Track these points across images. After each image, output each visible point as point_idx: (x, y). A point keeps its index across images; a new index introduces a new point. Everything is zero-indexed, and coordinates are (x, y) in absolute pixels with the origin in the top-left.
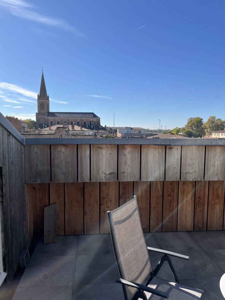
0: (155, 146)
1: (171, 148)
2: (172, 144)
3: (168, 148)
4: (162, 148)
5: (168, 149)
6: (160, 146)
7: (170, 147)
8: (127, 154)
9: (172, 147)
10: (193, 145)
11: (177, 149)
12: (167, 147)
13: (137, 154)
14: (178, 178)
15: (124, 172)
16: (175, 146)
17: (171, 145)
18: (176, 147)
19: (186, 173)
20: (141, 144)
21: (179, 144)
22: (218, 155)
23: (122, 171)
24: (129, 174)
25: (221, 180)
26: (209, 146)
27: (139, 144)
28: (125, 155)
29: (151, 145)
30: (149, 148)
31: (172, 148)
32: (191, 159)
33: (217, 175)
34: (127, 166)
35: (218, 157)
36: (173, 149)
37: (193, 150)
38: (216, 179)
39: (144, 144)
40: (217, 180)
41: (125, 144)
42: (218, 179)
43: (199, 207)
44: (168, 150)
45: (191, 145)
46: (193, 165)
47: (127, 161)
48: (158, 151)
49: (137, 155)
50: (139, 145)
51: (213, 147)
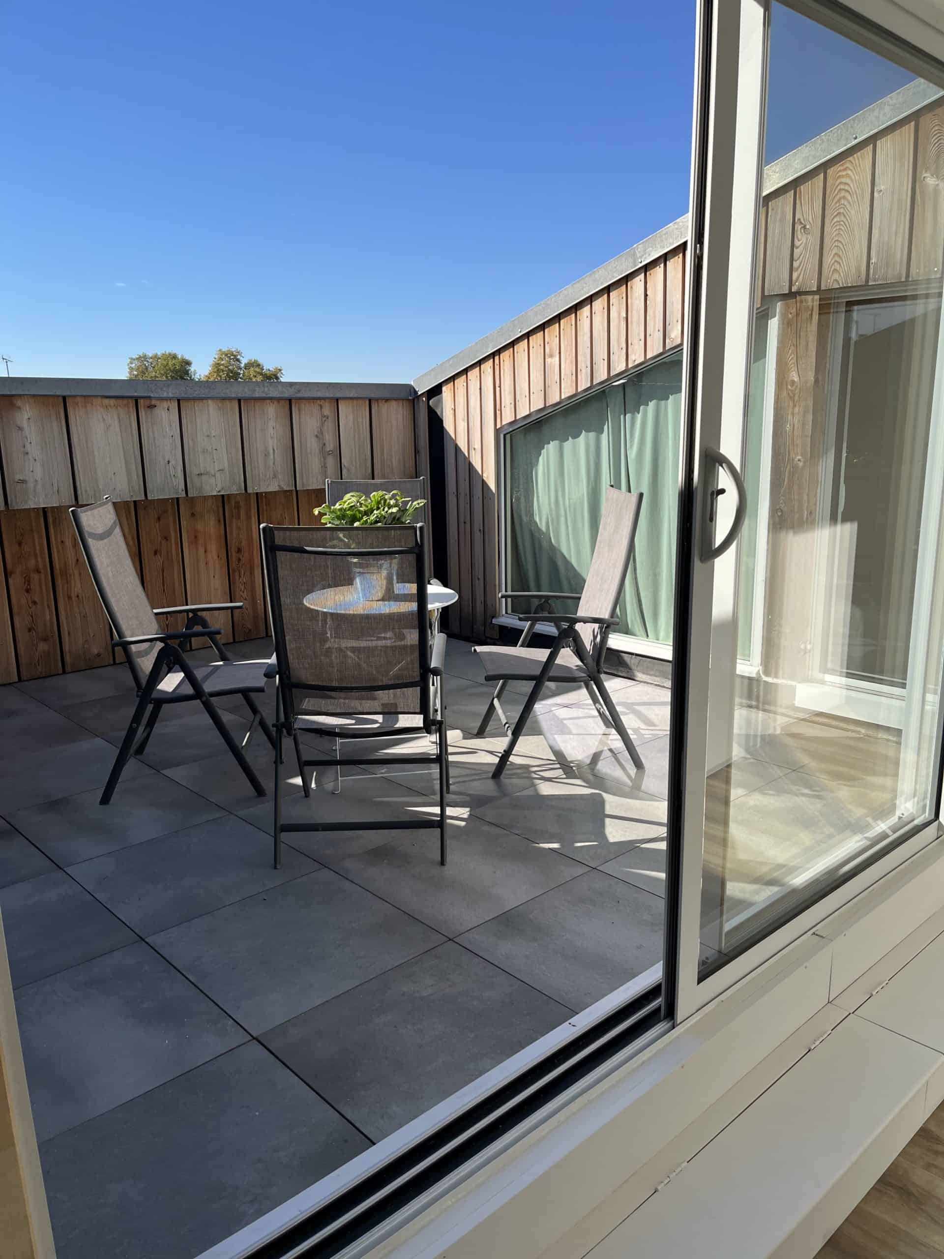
0: (106, 401)
1: (152, 407)
2: (152, 395)
3: (144, 407)
4: (128, 408)
5: (143, 409)
6: (120, 402)
7: (148, 403)
8: (25, 425)
9: (153, 402)
10: (207, 399)
11: (168, 409)
12: (141, 402)
13: (55, 424)
14: (180, 491)
15: (23, 482)
16: (162, 399)
17: (149, 397)
18: (165, 404)
19: (200, 475)
20: (65, 394)
21: (170, 395)
22: (272, 423)
23: (18, 477)
24: (39, 487)
25: (286, 488)
26: (247, 400)
27: (57, 394)
28: (20, 429)
29: (94, 400)
30: (89, 405)
31: (155, 406)
32: (208, 436)
33: (275, 476)
34: (31, 459)
35: (272, 429)
36: (157, 411)
37: (208, 410)
38: (273, 487)
39: (73, 394)
40: (276, 489)
41: (14, 393)
42: (279, 486)
43: (240, 577)
44: (143, 413)
45: (201, 399)
46: (214, 451)
47: (28, 445)
48: (116, 417)
49: (57, 428)
50: (58, 396)
51: (258, 404)
